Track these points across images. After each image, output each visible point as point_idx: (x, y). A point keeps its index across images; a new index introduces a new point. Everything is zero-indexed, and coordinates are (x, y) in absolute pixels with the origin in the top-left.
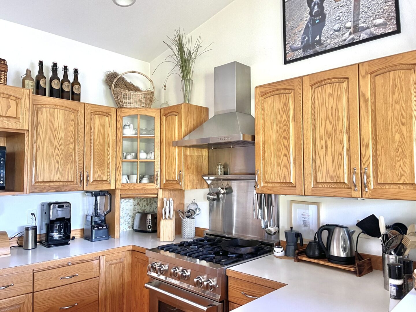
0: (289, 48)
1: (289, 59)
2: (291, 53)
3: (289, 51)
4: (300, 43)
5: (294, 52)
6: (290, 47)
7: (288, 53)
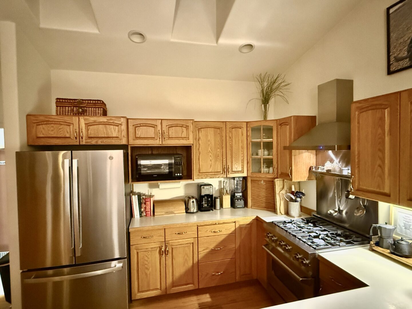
0: (394, 59)
1: (394, 69)
2: (395, 64)
3: (394, 61)
4: (406, 53)
5: (399, 62)
6: (395, 57)
7: (392, 63)
